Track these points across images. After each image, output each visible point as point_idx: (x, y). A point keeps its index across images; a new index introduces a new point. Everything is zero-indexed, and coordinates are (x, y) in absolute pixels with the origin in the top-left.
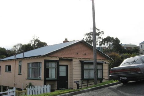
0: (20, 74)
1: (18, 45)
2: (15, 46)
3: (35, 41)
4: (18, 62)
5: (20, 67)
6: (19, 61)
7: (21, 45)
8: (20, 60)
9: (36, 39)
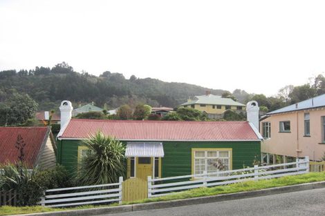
0: (308, 135)
1: (286, 88)
2: (282, 90)
3: (317, 79)
4: (303, 115)
5: (307, 123)
6: (305, 114)
7: (291, 86)
8: (307, 111)
9: (320, 76)
